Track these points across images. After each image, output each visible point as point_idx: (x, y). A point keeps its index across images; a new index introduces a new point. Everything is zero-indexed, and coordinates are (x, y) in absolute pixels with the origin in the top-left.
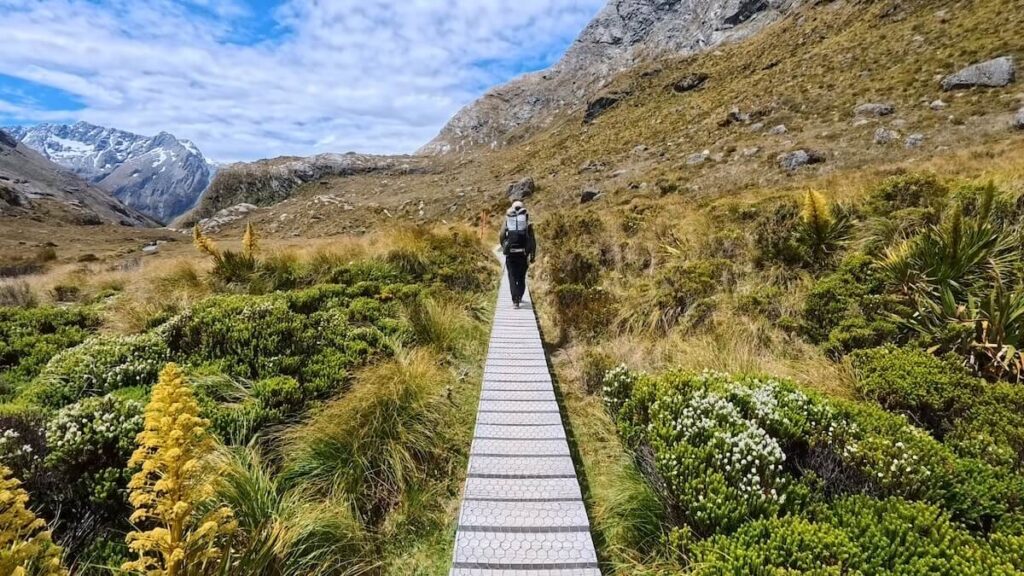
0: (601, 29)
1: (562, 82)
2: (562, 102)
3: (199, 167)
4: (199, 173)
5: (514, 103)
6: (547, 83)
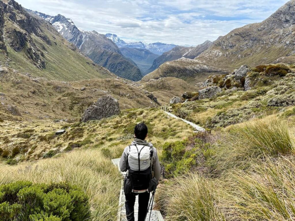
0: (282, 16)
1: (265, 33)
2: (265, 42)
3: (78, 34)
4: (79, 36)
5: (246, 39)
6: (259, 33)
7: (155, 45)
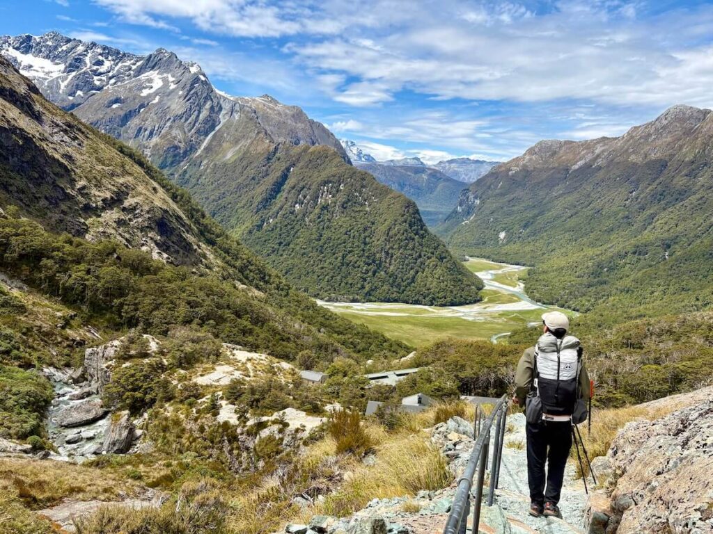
3: (207, 100)
4: (207, 107)
7: (453, 165)
